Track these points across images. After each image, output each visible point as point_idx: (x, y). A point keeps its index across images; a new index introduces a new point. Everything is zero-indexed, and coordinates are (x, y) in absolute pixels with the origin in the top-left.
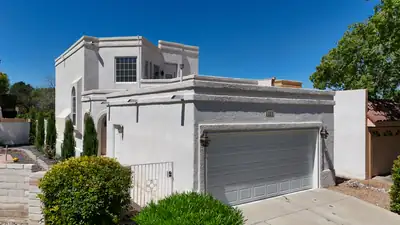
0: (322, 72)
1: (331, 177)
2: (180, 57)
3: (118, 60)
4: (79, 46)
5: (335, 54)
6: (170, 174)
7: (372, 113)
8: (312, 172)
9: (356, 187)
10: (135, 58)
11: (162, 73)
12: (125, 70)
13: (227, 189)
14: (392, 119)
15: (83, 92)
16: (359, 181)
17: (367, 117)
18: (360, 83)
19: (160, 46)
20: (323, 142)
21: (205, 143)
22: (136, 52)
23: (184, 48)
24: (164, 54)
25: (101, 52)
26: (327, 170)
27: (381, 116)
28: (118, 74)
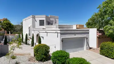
0: (88, 24)
1: (88, 48)
3: (40, 21)
4: (30, 17)
5: (91, 19)
6: (55, 47)
7: (98, 33)
8: (84, 46)
9: (94, 50)
10: (44, 20)
11: (50, 23)
12: (42, 23)
13: (66, 50)
14: (103, 35)
15: (32, 28)
16: (95, 48)
17: (97, 34)
18: (96, 27)
19: (49, 17)
20: (87, 40)
21: (62, 41)
22: (44, 19)
23: (55, 17)
24: (50, 19)
25: (36, 19)
26: (88, 46)
27: (100, 34)
28: (40, 24)
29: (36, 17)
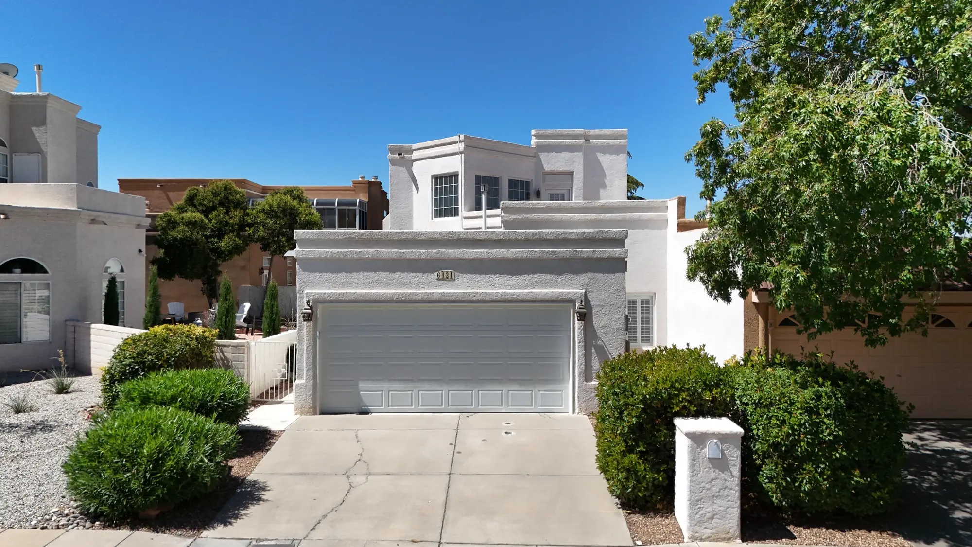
3: (436, 180)
10: (456, 175)
11: (537, 193)
12: (445, 195)
22: (457, 164)
23: (587, 138)
25: (416, 168)
28: (437, 202)
29: (416, 155)
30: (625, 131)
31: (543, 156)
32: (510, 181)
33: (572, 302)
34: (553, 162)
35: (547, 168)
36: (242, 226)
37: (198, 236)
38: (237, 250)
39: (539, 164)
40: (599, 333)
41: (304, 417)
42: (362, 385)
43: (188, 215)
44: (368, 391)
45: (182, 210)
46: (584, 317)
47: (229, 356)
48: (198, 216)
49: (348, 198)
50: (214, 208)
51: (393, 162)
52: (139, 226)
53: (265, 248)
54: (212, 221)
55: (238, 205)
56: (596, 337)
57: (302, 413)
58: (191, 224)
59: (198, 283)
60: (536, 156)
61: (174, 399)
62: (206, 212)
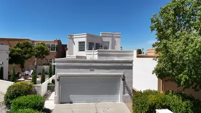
1: (130, 98)
2: (110, 38)
3: (79, 43)
11: (102, 46)
12: (81, 46)
19: (101, 35)
22: (85, 40)
23: (112, 34)
25: (74, 40)
26: (127, 95)
28: (79, 48)
29: (74, 37)
30: (120, 33)
31: (103, 38)
32: (96, 44)
33: (121, 76)
34: (105, 40)
35: (104, 40)
36: (31, 51)
37: (20, 54)
38: (30, 57)
39: (102, 40)
40: (127, 83)
41: (57, 105)
42: (71, 96)
43: (17, 49)
44: (72, 97)
45: (15, 47)
46: (123, 80)
47: (36, 89)
48: (20, 49)
49: (53, 44)
50: (24, 47)
51: (69, 38)
52: (7, 53)
53: (36, 57)
54: (23, 51)
55: (30, 47)
56: (126, 84)
57: (56, 104)
58: (18, 51)
59: (19, 65)
60: (101, 38)
61: (27, 105)
62: (22, 48)
